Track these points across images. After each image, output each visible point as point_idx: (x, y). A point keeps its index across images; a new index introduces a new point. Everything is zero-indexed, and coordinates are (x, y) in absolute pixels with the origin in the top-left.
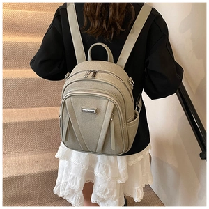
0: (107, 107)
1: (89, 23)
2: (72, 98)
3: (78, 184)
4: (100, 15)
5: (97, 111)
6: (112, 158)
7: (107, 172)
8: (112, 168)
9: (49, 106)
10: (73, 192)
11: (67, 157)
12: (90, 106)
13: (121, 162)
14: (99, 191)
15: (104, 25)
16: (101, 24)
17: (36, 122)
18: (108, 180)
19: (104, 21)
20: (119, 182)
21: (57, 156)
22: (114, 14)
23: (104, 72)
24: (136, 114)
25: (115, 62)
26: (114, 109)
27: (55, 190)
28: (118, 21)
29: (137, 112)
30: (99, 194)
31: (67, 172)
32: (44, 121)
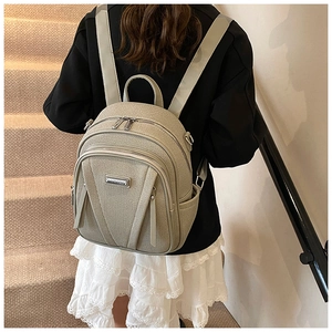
0: (145, 176)
1: (128, 44)
2: (91, 160)
3: (104, 298)
4: (147, 32)
5: (130, 183)
6: (157, 258)
7: (148, 280)
8: (156, 273)
9: (61, 174)
10: (97, 311)
11: (88, 255)
12: (119, 173)
13: (172, 265)
14: (137, 311)
15: (153, 50)
16: (148, 46)
17: (39, 200)
18: (150, 292)
19: (153, 42)
20: (169, 297)
21: (72, 253)
22: (169, 33)
23: (146, 121)
24: (195, 190)
25: (166, 106)
26: (157, 181)
27: (70, 308)
28: (174, 44)
29: (197, 187)
30: (137, 315)
31: (88, 279)
32: (53, 199)
